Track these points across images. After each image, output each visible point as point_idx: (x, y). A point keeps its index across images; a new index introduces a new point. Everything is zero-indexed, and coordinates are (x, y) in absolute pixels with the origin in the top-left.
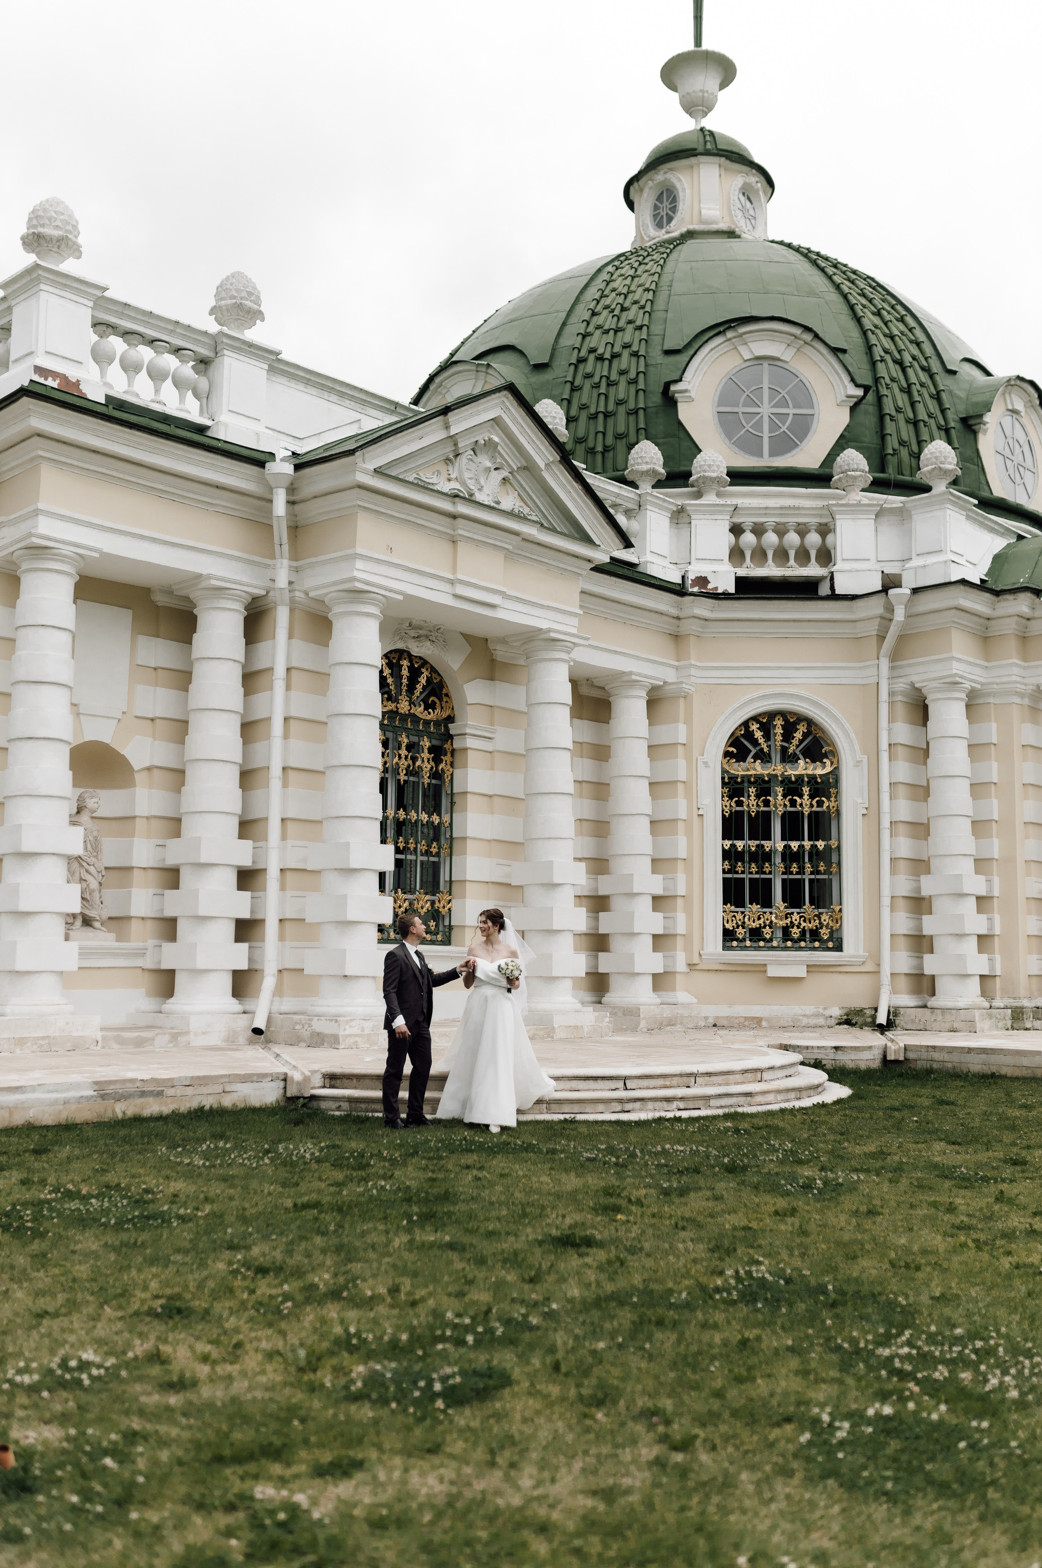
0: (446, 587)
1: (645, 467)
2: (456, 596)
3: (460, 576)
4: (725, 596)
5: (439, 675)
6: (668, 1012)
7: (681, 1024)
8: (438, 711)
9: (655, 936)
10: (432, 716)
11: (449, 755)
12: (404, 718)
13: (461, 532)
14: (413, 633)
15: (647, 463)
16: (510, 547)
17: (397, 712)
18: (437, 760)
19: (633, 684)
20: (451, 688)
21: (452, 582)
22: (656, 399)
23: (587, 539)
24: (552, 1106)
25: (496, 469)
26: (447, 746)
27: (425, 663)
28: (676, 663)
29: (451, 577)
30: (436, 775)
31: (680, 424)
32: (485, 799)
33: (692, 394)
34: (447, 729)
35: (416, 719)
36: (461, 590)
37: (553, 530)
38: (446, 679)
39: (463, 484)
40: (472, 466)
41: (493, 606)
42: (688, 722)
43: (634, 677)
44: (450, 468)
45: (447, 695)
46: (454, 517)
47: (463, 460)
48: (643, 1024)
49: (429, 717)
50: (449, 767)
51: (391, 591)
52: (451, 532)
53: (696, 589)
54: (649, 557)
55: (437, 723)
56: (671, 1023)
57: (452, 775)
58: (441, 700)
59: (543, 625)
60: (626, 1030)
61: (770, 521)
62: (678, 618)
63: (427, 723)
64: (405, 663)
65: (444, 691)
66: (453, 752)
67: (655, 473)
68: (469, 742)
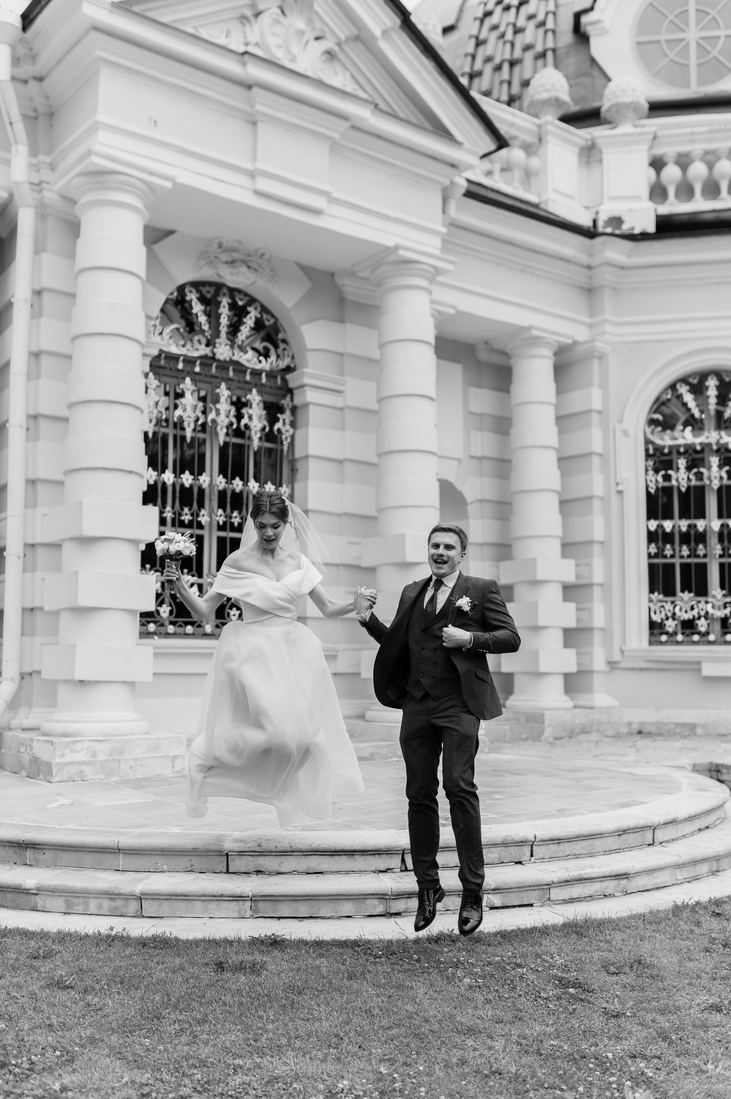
0: (243, 180)
1: (545, 96)
2: (259, 194)
3: (260, 165)
4: (644, 237)
5: (273, 316)
6: (581, 717)
7: (598, 731)
8: (273, 358)
9: (567, 631)
10: (265, 365)
11: (288, 412)
12: (223, 366)
13: (259, 107)
14: (225, 257)
15: (548, 91)
16: (336, 136)
17: (213, 358)
18: (272, 420)
19: (536, 341)
20: (287, 333)
21: (252, 175)
22: (567, 37)
23: (445, 135)
24: (261, 905)
25: (317, 39)
26: (286, 402)
27: (252, 301)
28: (588, 320)
29: (249, 166)
30: (270, 435)
31: (593, 61)
32: (333, 465)
33: (607, 25)
34: (284, 381)
35: (240, 368)
36: (263, 184)
38: (282, 321)
39: (267, 50)
40: (279, 29)
41: (317, 212)
42: (604, 386)
43: (535, 332)
44: (248, 28)
45: (284, 341)
46: (248, 85)
47: (265, 19)
48: (548, 733)
49: (258, 367)
50: (288, 427)
51: (151, 173)
52: (247, 108)
53: (609, 230)
54: (551, 195)
55: (271, 375)
56: (585, 730)
57: (293, 437)
58: (276, 347)
59: (390, 242)
60: (526, 739)
61: (697, 148)
62: (589, 267)
63: (256, 373)
64: (225, 301)
65: (281, 336)
66: (294, 410)
67: (558, 102)
68: (311, 396)
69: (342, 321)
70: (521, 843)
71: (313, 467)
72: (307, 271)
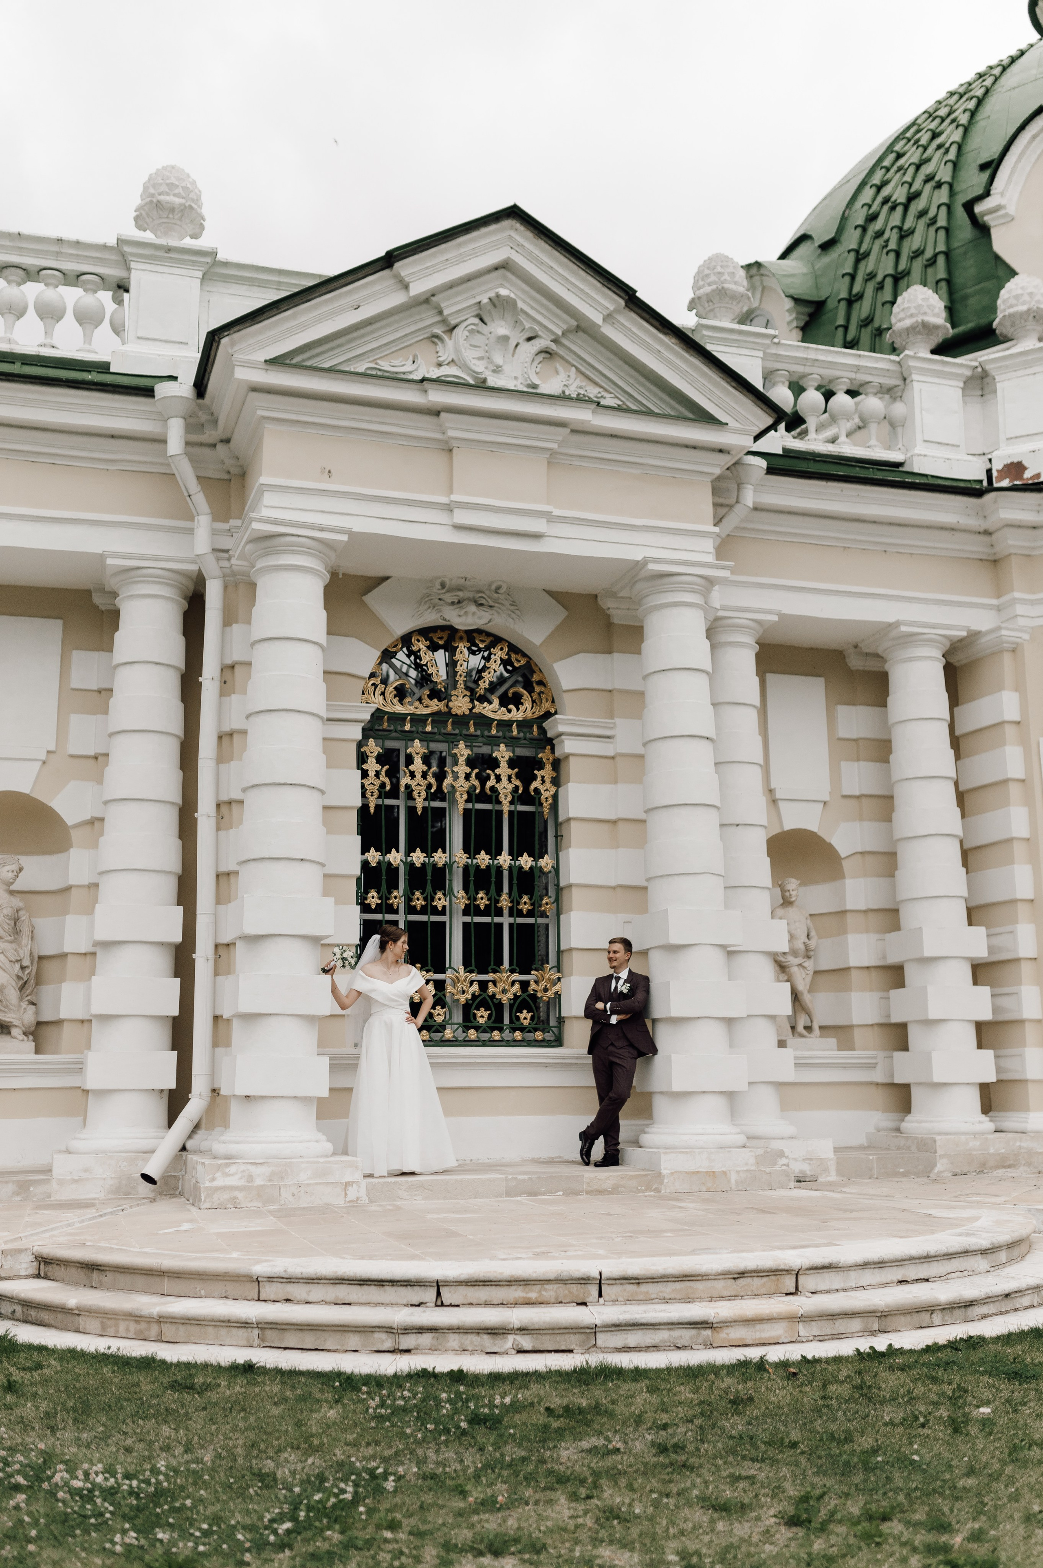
0: (441, 517)
1: (908, 323)
2: (458, 527)
3: (455, 497)
5: (524, 655)
6: (998, 1145)
8: (527, 704)
9: (980, 1027)
10: (517, 715)
11: (548, 767)
12: (461, 721)
13: (451, 433)
14: (449, 597)
15: (912, 316)
16: (554, 446)
17: (449, 714)
18: (527, 777)
19: (909, 639)
21: (449, 508)
23: (705, 418)
25: (529, 339)
26: (544, 755)
27: (496, 640)
28: (994, 602)
29: (444, 500)
30: (525, 797)
31: (997, 258)
32: (605, 827)
33: (1011, 210)
34: (542, 731)
35: (484, 721)
36: (463, 517)
37: (648, 413)
38: (535, 659)
39: (465, 367)
40: (478, 340)
41: (537, 536)
42: (1019, 687)
43: (904, 629)
44: (440, 347)
45: (541, 683)
46: (435, 412)
47: (460, 333)
49: (507, 717)
50: (548, 784)
51: (322, 529)
52: (439, 436)
53: (1005, 483)
54: (920, 449)
55: (524, 724)
56: (1005, 1163)
57: (555, 797)
58: (531, 691)
59: (637, 555)
62: (987, 533)
63: (505, 725)
64: (464, 645)
65: (535, 678)
66: (557, 765)
67: (927, 328)
68: (568, 746)
69: (610, 652)
70: (584, 1280)
71: (575, 833)
72: (559, 597)
